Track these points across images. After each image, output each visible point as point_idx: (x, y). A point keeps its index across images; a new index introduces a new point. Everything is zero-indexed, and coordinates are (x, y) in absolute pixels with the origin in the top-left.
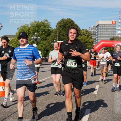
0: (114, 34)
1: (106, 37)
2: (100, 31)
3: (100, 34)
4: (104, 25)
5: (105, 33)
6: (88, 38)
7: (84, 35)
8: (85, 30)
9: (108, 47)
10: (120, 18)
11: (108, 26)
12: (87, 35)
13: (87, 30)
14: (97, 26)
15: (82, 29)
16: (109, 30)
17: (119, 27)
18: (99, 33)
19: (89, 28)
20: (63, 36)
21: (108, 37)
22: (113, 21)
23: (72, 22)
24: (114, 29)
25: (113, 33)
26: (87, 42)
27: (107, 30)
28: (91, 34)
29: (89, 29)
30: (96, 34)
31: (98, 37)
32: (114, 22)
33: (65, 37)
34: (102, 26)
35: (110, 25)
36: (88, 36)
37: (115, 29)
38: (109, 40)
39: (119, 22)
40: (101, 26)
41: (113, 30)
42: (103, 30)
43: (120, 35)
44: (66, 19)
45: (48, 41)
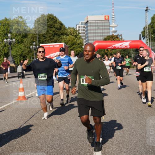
0: (107, 33)
1: (98, 36)
2: (91, 30)
3: (91, 33)
4: (94, 21)
5: (97, 31)
6: (76, 39)
7: (71, 35)
8: (72, 28)
9: (101, 49)
10: (113, 12)
11: (100, 23)
12: (75, 34)
13: (74, 28)
14: (86, 23)
15: (67, 28)
16: (101, 28)
17: (113, 23)
18: (89, 31)
19: (77, 25)
20: (44, 37)
21: (100, 36)
22: (105, 16)
23: (55, 19)
24: (107, 26)
25: (106, 31)
26: (76, 44)
27: (99, 28)
28: (79, 33)
29: (77, 27)
30: (85, 32)
31: (88, 37)
32: (107, 17)
33: (47, 38)
34: (93, 23)
35: (103, 21)
36: (76, 36)
37: (109, 26)
38: (102, 40)
39: (113, 17)
40: (90, 22)
41: (106, 28)
42: (94, 28)
43: (115, 33)
44: (47, 14)
45: (24, 44)
